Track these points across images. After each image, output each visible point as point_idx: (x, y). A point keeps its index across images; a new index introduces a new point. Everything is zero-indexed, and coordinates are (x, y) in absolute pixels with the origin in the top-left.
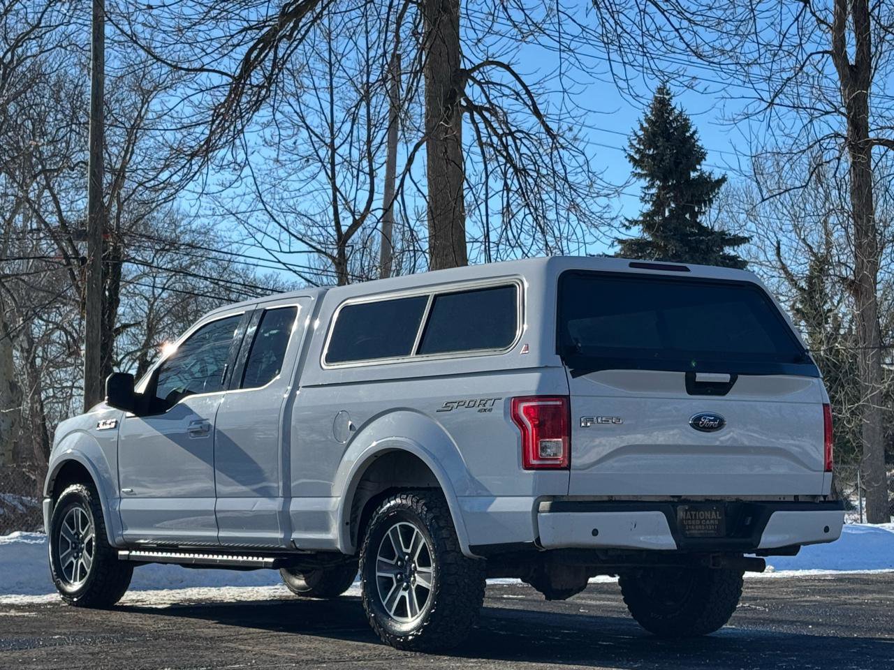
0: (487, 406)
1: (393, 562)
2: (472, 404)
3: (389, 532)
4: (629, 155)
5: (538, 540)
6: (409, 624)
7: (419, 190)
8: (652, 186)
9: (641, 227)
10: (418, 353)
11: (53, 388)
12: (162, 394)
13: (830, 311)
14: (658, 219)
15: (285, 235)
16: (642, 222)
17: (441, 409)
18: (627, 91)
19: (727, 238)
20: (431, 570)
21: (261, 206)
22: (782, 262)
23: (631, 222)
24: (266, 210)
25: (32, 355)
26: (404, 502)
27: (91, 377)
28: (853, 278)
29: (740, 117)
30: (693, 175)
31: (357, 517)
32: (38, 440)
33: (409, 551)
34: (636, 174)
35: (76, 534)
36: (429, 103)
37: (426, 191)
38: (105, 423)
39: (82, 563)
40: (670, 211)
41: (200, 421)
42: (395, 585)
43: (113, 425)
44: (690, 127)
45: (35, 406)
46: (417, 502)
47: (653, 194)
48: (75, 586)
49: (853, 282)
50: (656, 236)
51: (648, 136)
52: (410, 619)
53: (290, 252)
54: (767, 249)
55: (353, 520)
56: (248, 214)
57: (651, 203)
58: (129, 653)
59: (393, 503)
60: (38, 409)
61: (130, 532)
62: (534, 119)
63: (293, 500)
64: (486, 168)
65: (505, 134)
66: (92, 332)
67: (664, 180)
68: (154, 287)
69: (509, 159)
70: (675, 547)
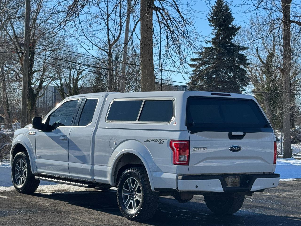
0: (162, 142)
1: (128, 190)
2: (156, 140)
3: (127, 180)
4: (208, 18)
5: (177, 188)
6: (133, 212)
7: (138, 37)
8: (216, 29)
9: (211, 43)
10: (139, 120)
11: (11, 89)
12: (51, 124)
13: (273, 71)
14: (217, 40)
15: (91, 44)
16: (212, 41)
17: (146, 141)
18: (209, 4)
19: (240, 48)
20: (141, 194)
21: (83, 34)
22: (258, 54)
23: (208, 41)
24: (85, 35)
25: (4, 78)
26: (133, 171)
27: (24, 93)
28: (282, 67)
29: (247, 12)
30: (230, 26)
31: (116, 173)
32: (5, 107)
33: (134, 187)
34: (210, 25)
35: (21, 168)
36: (142, 6)
37: (140, 38)
38: (31, 132)
39: (22, 179)
40: (221, 38)
41: (64, 136)
42: (129, 198)
43: (34, 133)
44: (229, 9)
45: (4, 95)
46: (137, 171)
47: (216, 32)
48: (20, 186)
49: (282, 69)
50: (217, 47)
51: (215, 12)
52: (133, 210)
53: (92, 50)
54: (253, 49)
55: (115, 175)
56: (78, 37)
57: (215, 35)
58: (39, 220)
59: (128, 171)
60: (5, 96)
61: (39, 170)
62: (178, 13)
63: (95, 166)
64: (161, 31)
65: (168, 19)
66: (25, 78)
67: (220, 27)
68: (45, 56)
69: (168, 27)
70: (223, 191)
